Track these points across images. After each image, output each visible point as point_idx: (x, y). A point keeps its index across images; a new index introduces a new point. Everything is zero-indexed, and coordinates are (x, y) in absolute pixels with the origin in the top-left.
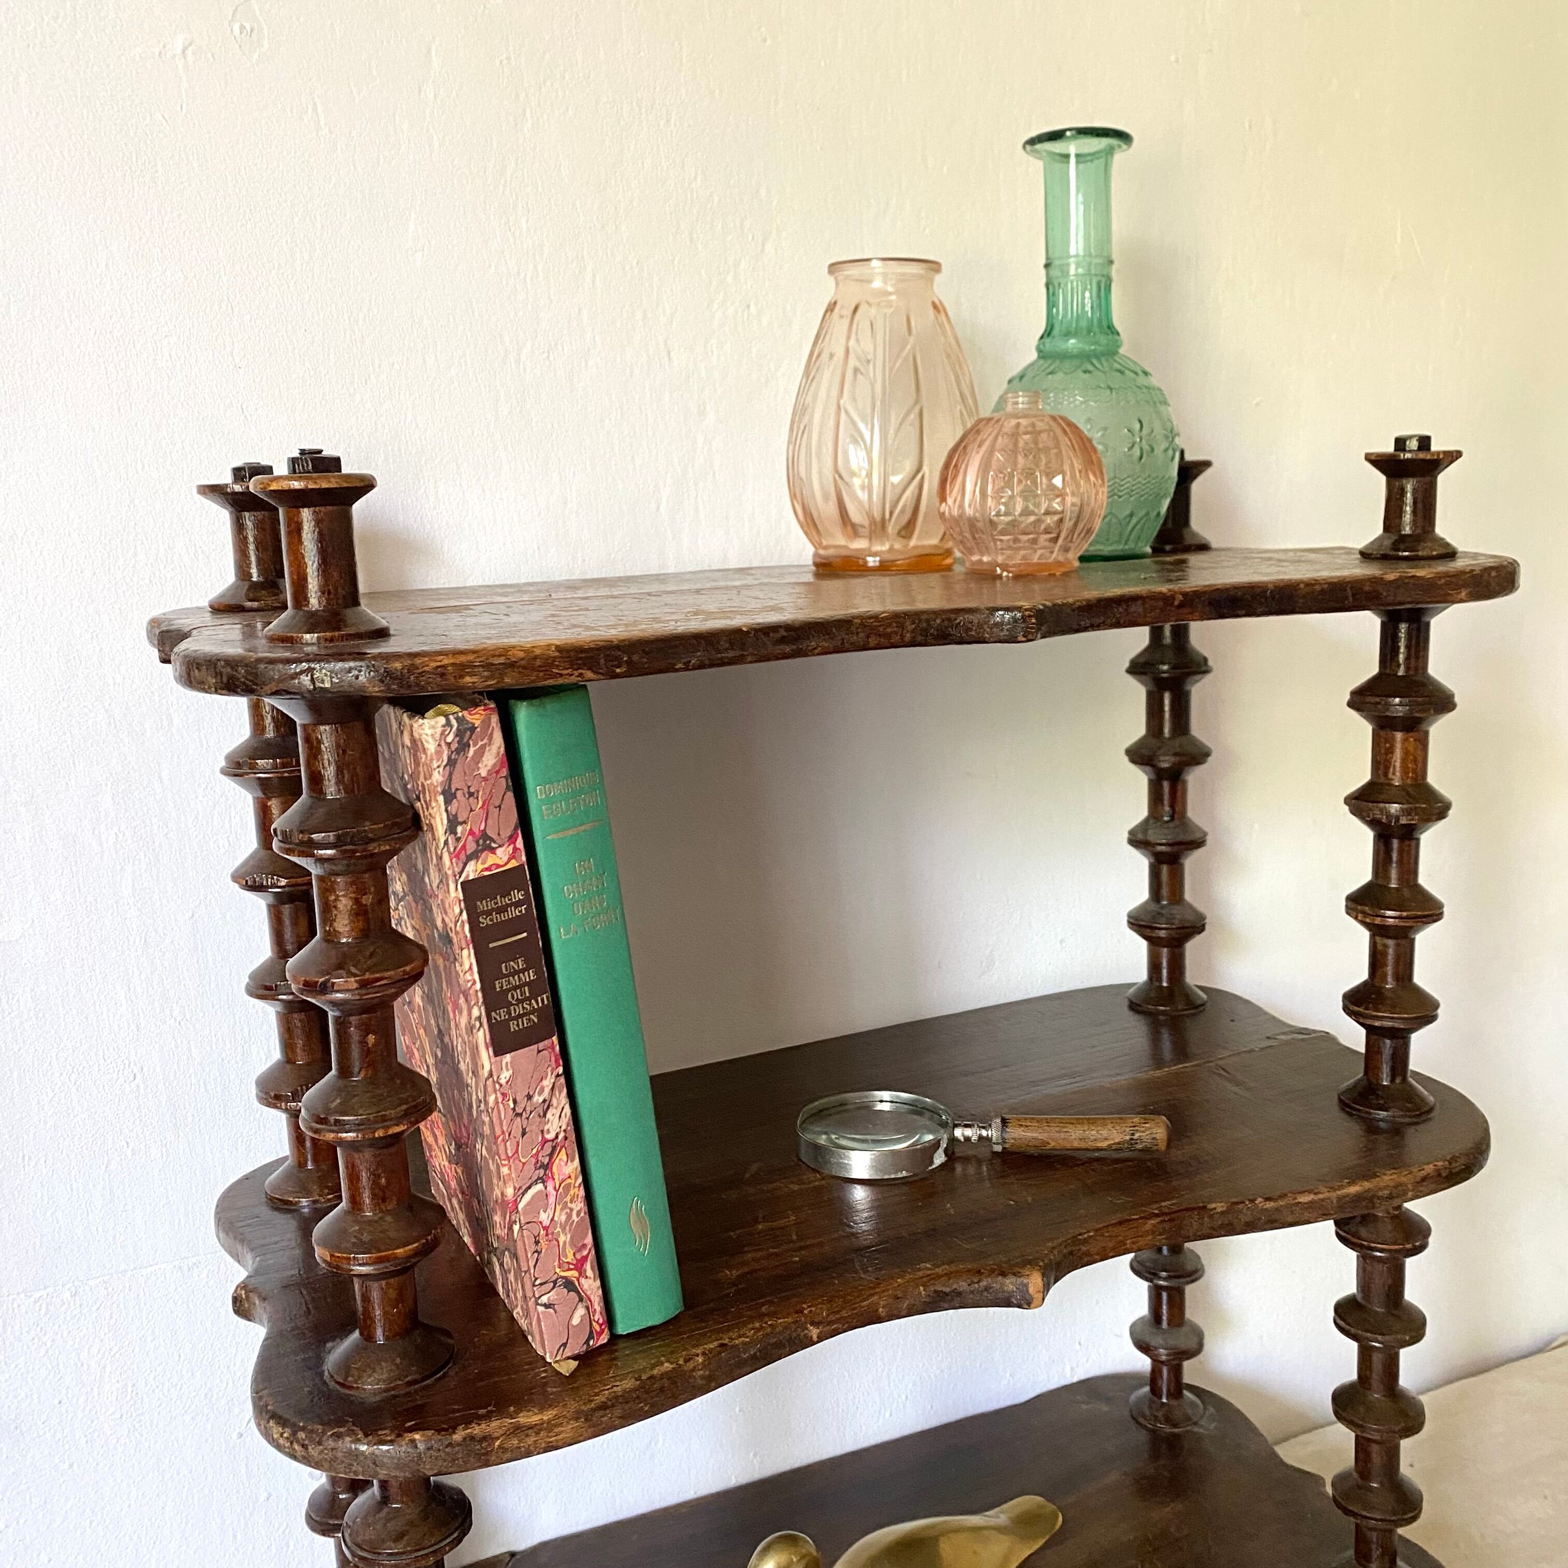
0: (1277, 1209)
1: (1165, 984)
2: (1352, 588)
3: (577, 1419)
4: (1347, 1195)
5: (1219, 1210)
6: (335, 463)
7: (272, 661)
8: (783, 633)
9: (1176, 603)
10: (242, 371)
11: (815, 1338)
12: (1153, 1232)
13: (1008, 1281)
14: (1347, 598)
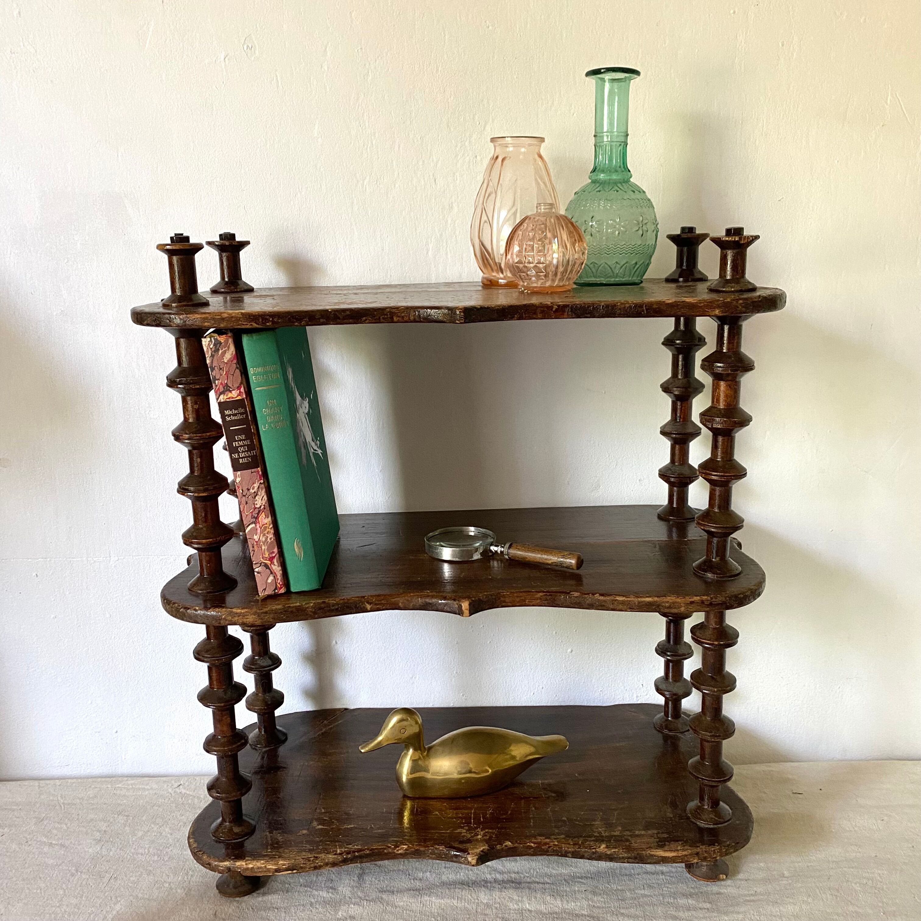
0: (605, 601)
1: (675, 506)
2: (646, 306)
4: (644, 601)
5: (575, 595)
6: (187, 239)
7: (164, 314)
8: (348, 313)
9: (554, 309)
10: (245, 192)
11: (369, 609)
12: (540, 599)
13: (455, 603)
14: (643, 311)
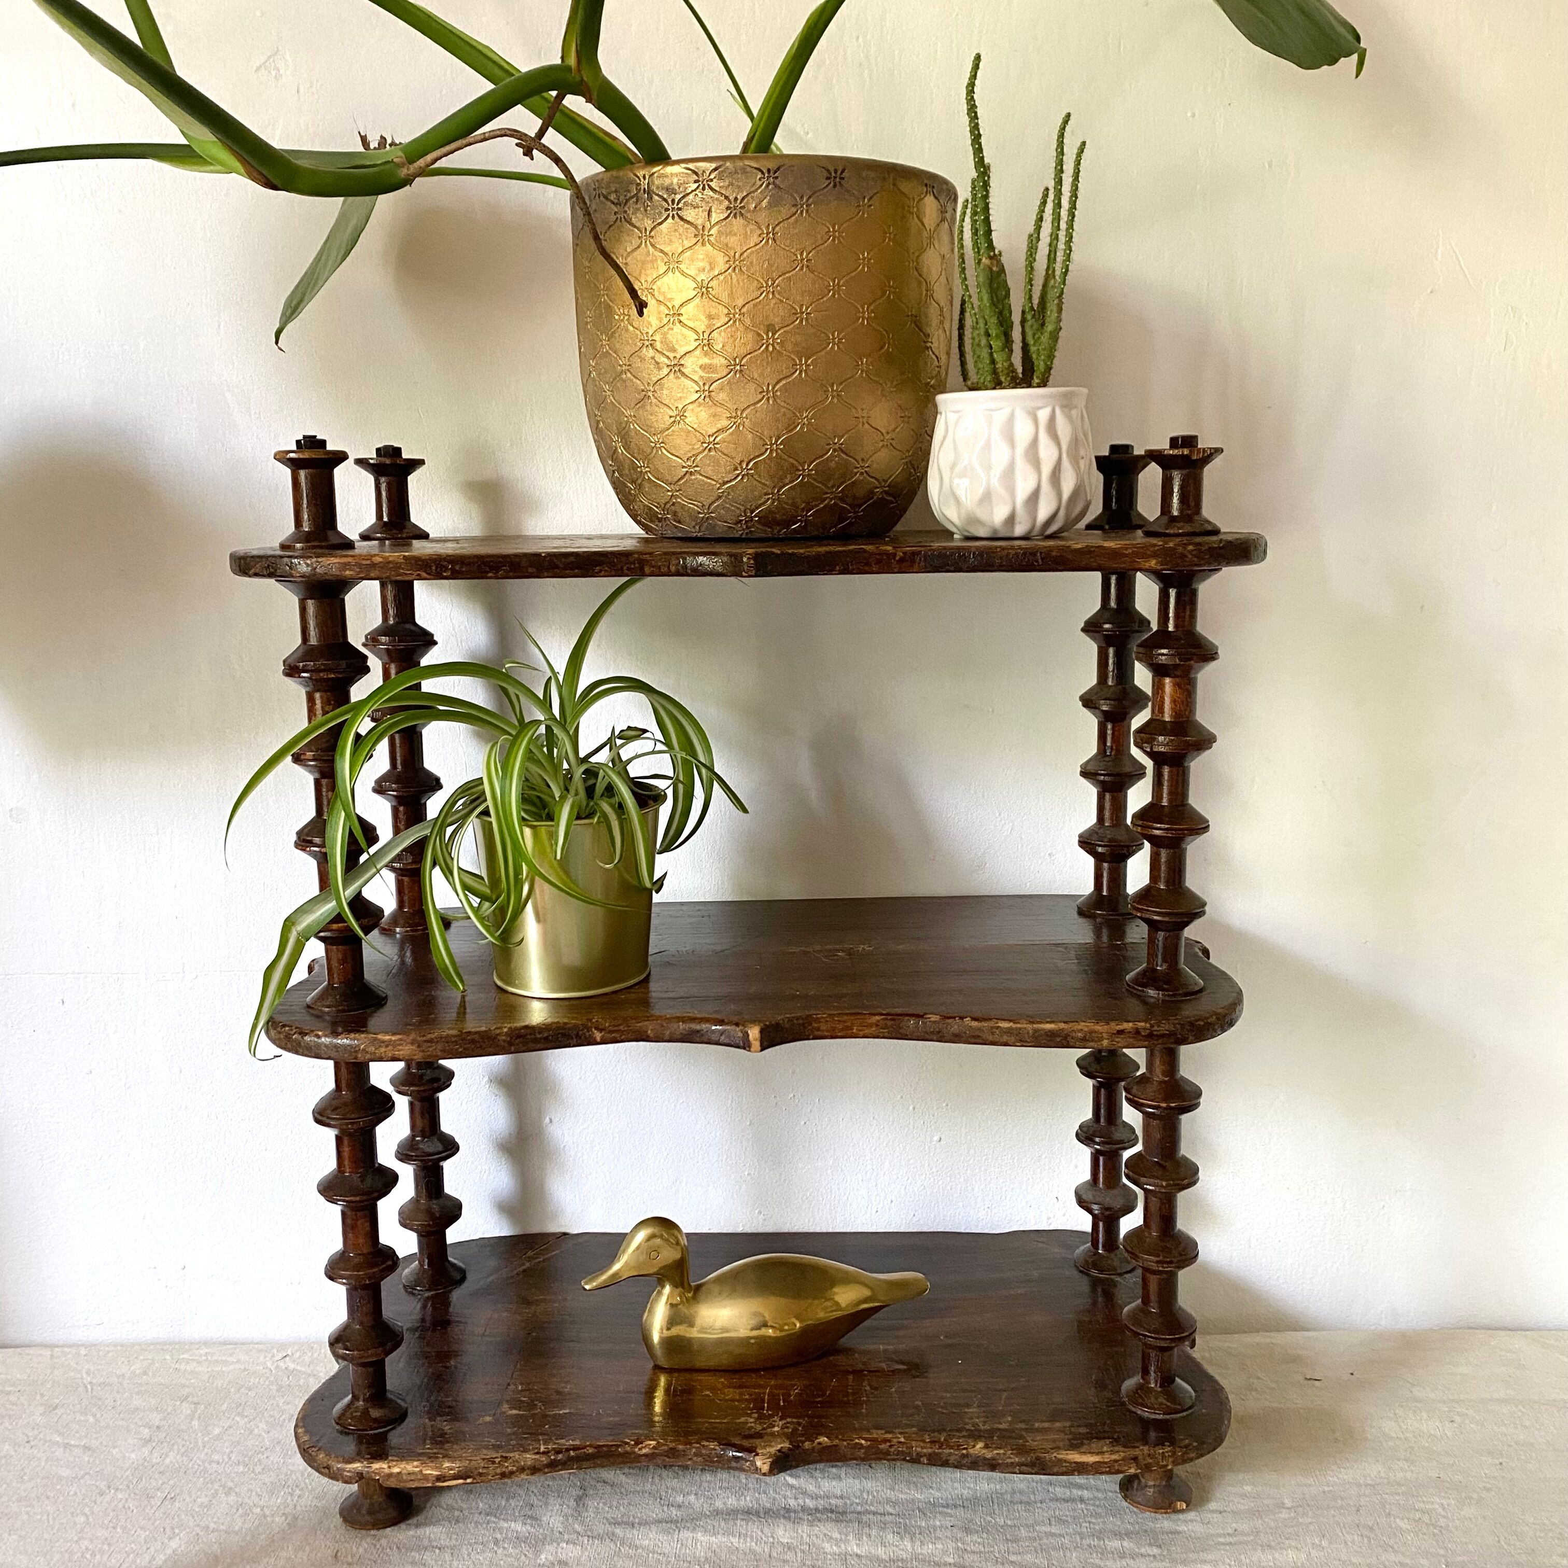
0: (980, 1029)
1: (1105, 893)
2: (1041, 553)
3: (412, 1044)
4: (1043, 1030)
5: (932, 1020)
7: (282, 557)
9: (897, 558)
11: (598, 1039)
12: (877, 1025)
13: (738, 1029)
14: (1037, 561)
